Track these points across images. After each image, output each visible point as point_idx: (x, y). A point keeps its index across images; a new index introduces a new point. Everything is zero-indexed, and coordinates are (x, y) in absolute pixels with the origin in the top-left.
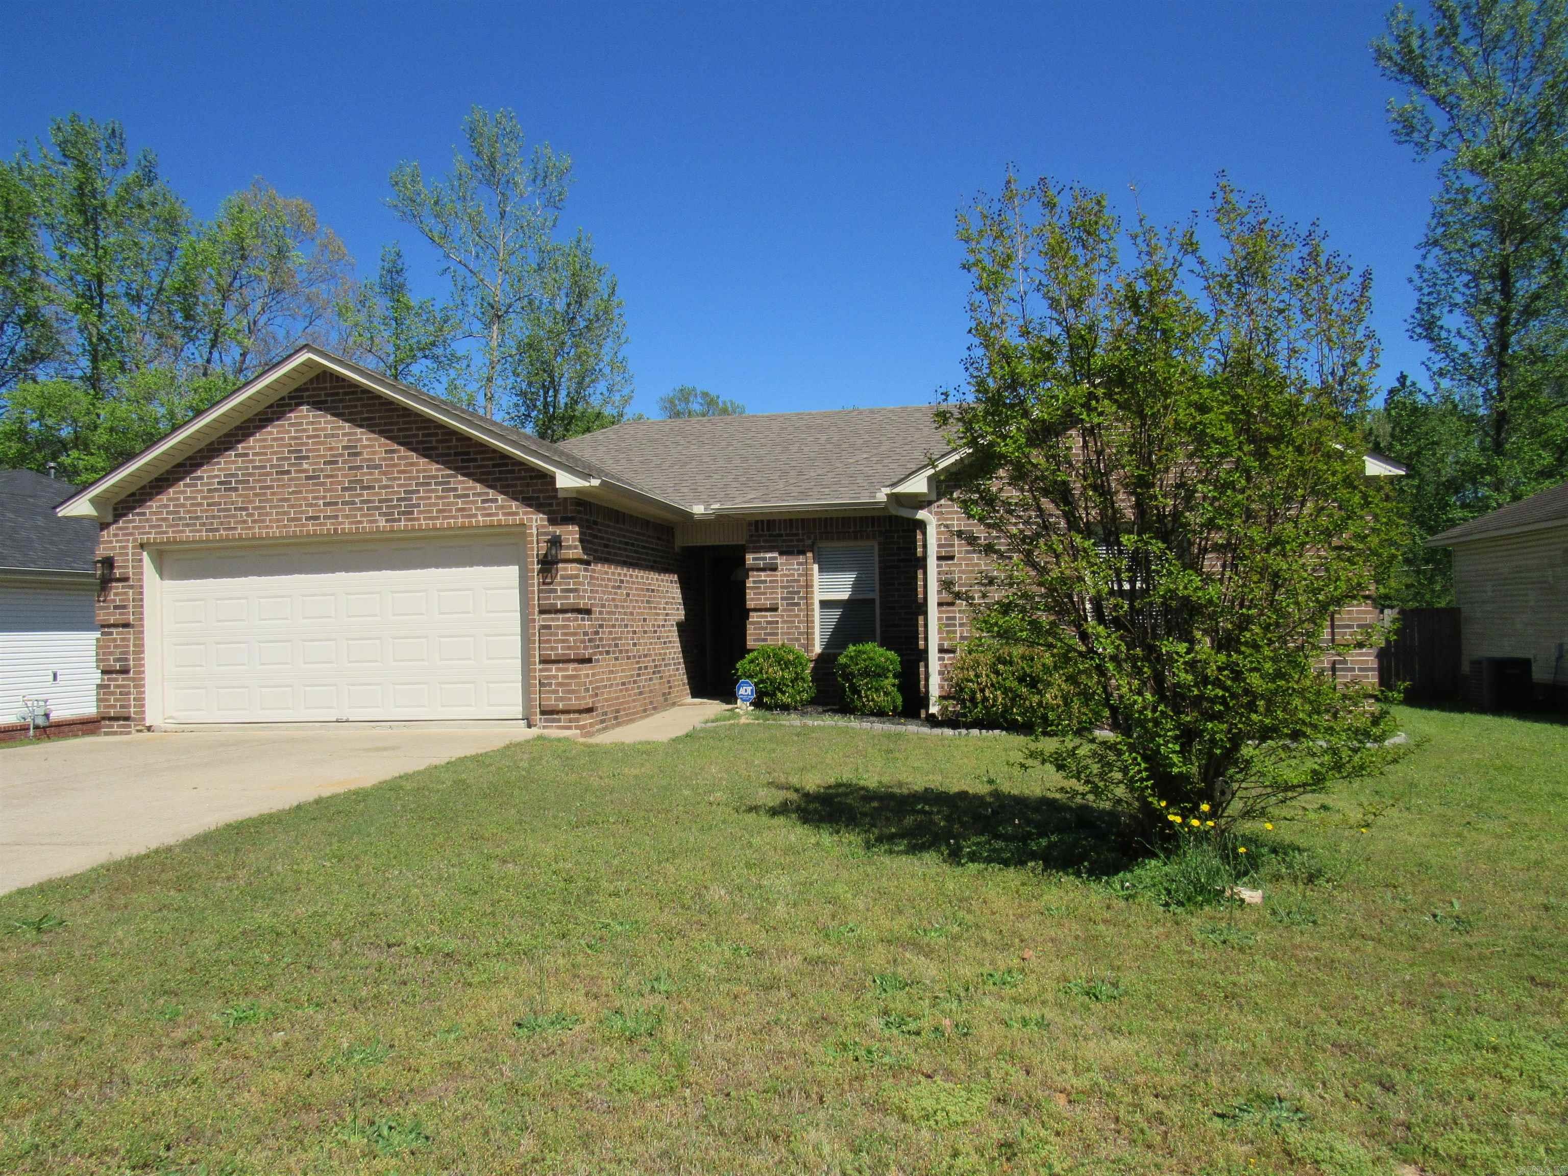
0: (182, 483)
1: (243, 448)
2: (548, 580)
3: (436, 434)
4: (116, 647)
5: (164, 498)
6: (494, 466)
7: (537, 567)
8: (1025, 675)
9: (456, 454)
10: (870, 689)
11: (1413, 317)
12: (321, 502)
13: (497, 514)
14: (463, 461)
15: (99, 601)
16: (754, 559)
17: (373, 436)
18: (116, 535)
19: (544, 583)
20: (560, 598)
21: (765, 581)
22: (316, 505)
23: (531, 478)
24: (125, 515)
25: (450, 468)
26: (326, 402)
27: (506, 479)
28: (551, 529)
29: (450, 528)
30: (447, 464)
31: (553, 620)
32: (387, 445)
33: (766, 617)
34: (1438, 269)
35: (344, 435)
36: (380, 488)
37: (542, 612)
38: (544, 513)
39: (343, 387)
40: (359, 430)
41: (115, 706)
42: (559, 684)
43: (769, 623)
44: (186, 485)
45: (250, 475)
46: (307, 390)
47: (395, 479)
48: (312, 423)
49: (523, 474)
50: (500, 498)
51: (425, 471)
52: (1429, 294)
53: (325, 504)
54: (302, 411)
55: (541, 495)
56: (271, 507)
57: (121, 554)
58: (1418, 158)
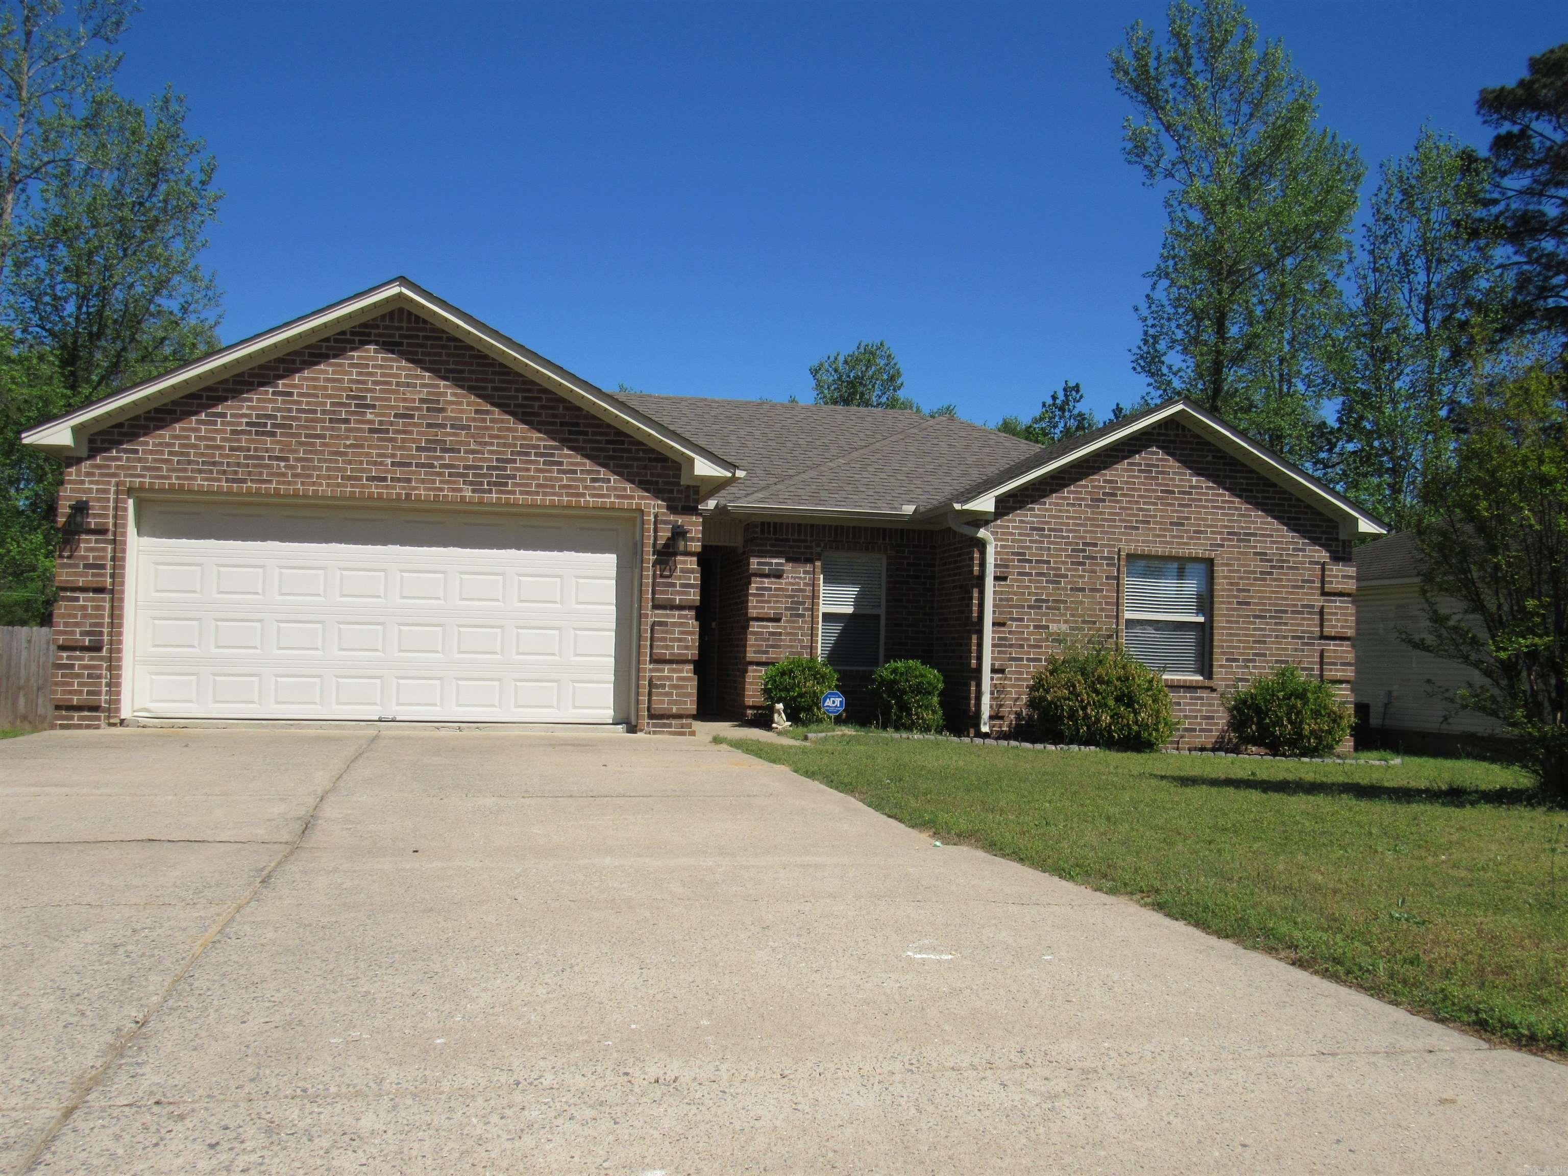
0: (194, 418)
1: (284, 385)
2: (667, 573)
3: (540, 399)
4: (84, 616)
5: (165, 434)
6: (608, 442)
7: (652, 558)
8: (1123, 695)
9: (562, 424)
10: (920, 707)
11: (1140, 348)
12: (389, 461)
13: (609, 496)
14: (570, 433)
15: (61, 557)
16: (759, 564)
17: (459, 391)
18: (88, 474)
19: (662, 576)
20: (679, 593)
21: (770, 589)
22: (381, 463)
23: (650, 460)
24: (107, 450)
25: (554, 439)
26: (400, 344)
27: (621, 458)
28: (672, 518)
29: (553, 506)
30: (551, 434)
31: (667, 616)
32: (479, 404)
33: (768, 627)
34: (1166, 303)
35: (423, 385)
36: (466, 452)
37: (655, 607)
38: (663, 500)
39: (425, 330)
40: (442, 383)
41: (81, 692)
42: (673, 687)
43: (772, 634)
44: (199, 422)
45: (293, 418)
46: (378, 327)
47: (486, 443)
48: (381, 367)
49: (641, 454)
50: (613, 478)
51: (524, 438)
52: (1153, 326)
53: (393, 464)
54: (368, 351)
55: (660, 480)
56: (319, 460)
57: (99, 500)
58: (1148, 182)
